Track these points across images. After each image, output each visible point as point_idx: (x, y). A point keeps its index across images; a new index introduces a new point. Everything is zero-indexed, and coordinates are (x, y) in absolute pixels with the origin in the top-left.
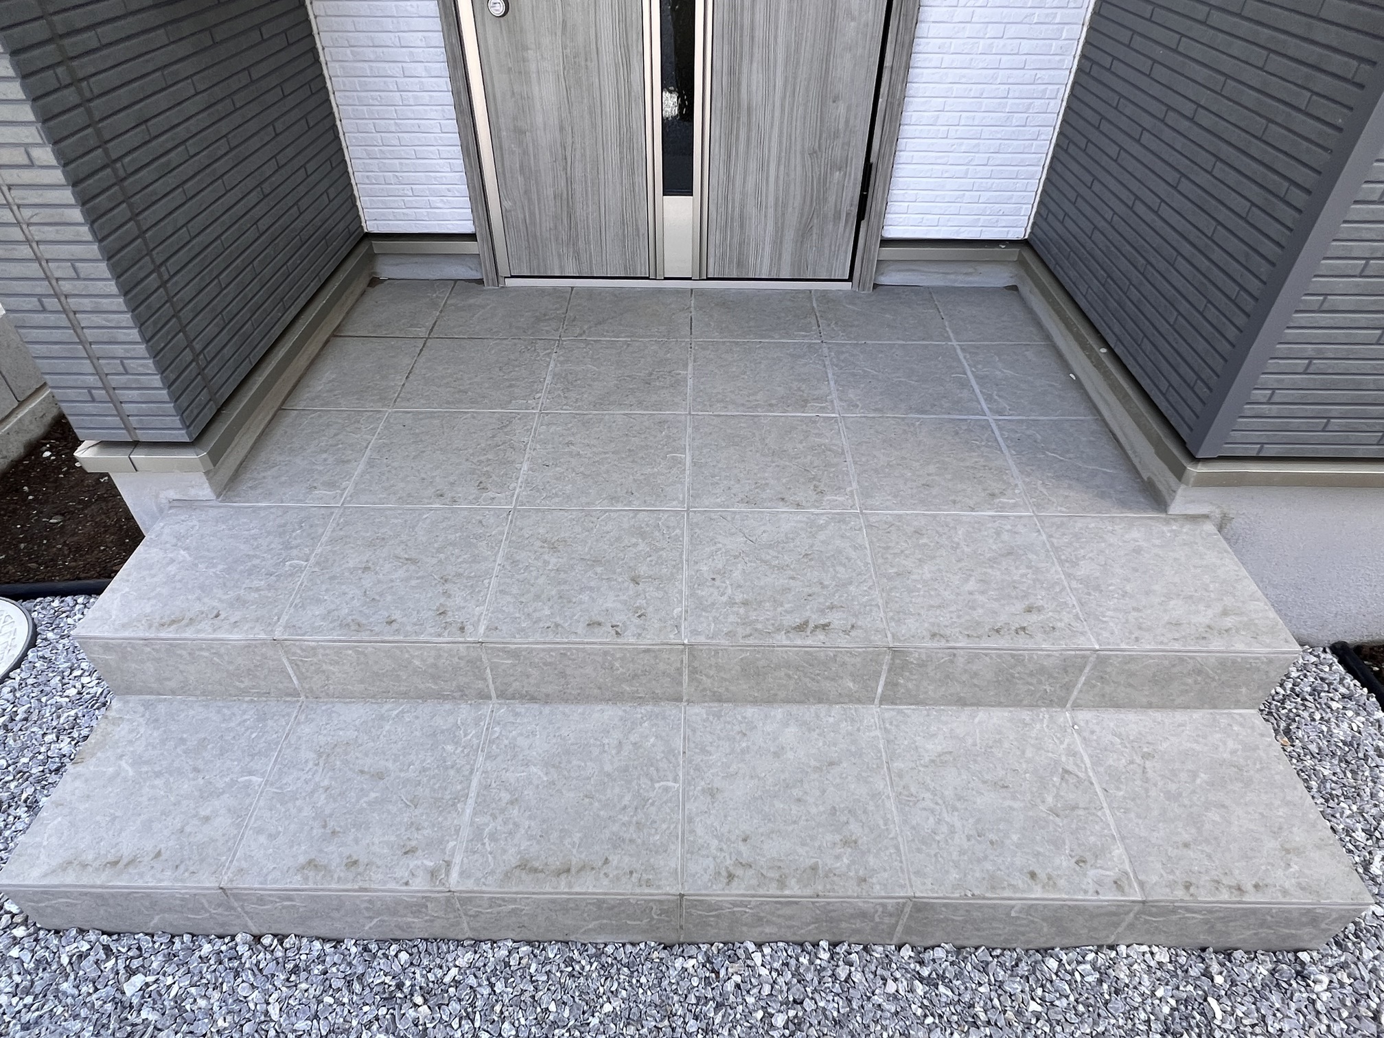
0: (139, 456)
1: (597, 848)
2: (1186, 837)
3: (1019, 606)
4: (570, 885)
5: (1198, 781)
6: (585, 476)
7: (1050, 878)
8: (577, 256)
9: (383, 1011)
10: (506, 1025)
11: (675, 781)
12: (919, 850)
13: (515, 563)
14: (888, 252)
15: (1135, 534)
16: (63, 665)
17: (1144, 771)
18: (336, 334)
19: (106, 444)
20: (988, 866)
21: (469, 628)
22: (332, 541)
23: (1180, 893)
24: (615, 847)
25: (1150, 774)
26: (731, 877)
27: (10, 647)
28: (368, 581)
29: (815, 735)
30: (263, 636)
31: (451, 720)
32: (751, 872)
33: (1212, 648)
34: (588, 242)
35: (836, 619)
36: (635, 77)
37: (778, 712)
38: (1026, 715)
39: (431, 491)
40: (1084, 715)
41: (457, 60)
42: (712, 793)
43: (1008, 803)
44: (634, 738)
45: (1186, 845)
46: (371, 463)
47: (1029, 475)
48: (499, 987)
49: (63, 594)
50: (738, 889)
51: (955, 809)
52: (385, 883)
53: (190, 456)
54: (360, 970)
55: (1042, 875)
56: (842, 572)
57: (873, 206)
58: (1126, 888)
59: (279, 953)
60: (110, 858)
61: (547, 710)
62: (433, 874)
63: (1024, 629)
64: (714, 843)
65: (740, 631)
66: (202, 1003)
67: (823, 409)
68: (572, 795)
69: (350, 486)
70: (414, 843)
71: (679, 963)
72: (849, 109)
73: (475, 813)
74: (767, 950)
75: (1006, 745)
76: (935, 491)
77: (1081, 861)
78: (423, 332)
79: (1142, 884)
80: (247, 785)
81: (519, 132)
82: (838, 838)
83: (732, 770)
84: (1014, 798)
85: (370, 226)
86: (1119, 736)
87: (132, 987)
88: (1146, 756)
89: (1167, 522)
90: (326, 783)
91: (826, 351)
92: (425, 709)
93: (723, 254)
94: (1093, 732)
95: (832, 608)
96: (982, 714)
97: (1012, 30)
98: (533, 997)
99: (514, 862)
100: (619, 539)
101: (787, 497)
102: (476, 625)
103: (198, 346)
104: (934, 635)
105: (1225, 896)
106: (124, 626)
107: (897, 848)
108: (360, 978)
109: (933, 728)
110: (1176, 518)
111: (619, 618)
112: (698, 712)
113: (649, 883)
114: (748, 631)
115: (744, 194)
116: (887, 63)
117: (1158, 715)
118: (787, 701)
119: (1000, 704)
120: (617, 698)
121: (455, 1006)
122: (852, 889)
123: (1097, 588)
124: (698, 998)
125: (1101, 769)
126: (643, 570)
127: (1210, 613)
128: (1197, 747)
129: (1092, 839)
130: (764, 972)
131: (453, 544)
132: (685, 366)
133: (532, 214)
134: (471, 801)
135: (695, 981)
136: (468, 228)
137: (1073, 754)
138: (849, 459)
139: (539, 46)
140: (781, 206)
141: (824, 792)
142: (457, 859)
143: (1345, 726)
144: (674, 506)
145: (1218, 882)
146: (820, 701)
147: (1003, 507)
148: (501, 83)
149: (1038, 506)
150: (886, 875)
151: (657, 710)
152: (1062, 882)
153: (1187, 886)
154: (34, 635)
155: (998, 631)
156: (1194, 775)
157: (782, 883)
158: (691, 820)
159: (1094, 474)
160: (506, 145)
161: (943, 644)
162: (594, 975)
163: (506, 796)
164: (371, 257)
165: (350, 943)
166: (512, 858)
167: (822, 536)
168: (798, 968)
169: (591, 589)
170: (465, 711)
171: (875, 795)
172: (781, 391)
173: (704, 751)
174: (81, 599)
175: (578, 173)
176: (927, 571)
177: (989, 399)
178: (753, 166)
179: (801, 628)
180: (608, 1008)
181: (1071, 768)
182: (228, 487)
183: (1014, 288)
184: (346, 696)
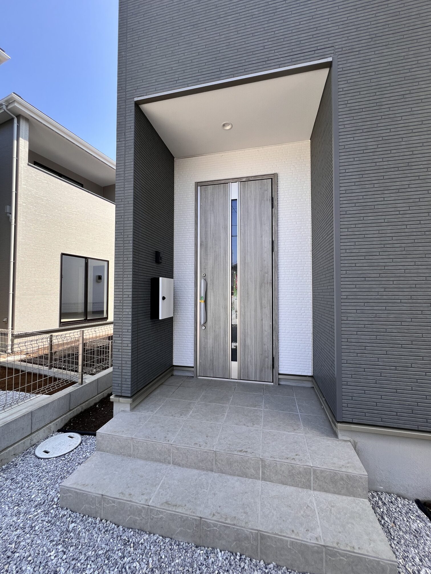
0: (121, 399)
1: (184, 502)
2: (340, 530)
3: (295, 454)
4: (176, 509)
5: (346, 516)
6: (203, 415)
7: (298, 533)
8: (213, 373)
9: (123, 547)
10: (151, 559)
11: (207, 490)
12: (263, 518)
13: (183, 430)
14: (280, 377)
15: (329, 442)
16: (84, 450)
17: (331, 510)
18: (162, 384)
19: (116, 396)
20: (281, 526)
21: (170, 441)
22: (149, 421)
23: (335, 545)
24: (188, 502)
25: (332, 511)
26: (214, 515)
27: (76, 444)
28: (153, 429)
29: (243, 485)
30: (130, 437)
31: (161, 467)
32: (219, 515)
33: (342, 470)
34: (216, 370)
35: (249, 450)
36: (227, 339)
37: (236, 478)
38: (300, 490)
39: (171, 414)
40: (316, 493)
41: (196, 336)
42: (215, 494)
43: (290, 511)
44: (200, 478)
45: (340, 532)
46: (161, 408)
47: (305, 426)
48: (152, 547)
49: (89, 435)
50: (215, 518)
51: (275, 510)
52: (135, 500)
53: (129, 400)
54: (121, 535)
55: (295, 531)
56: (254, 441)
57: (275, 366)
58: (319, 541)
59: (105, 525)
60: (83, 484)
61: (182, 469)
62: (147, 500)
63: (294, 459)
64: (212, 506)
65: (227, 450)
66: (84, 534)
67: (259, 408)
68: (182, 488)
69: (155, 412)
70: (144, 493)
71: (198, 551)
72: (267, 347)
73: (160, 489)
74: (223, 552)
75: (293, 496)
76: (281, 427)
77: (307, 530)
78: (179, 385)
79: (324, 540)
80: (115, 474)
81: (205, 348)
82: (243, 511)
83: (221, 490)
84: (292, 510)
85: (174, 364)
86: (326, 500)
87: (72, 526)
88: (332, 506)
89: (338, 441)
90: (130, 476)
91: (264, 396)
92: (156, 464)
93: (244, 374)
94: (318, 498)
95: (249, 448)
96: (288, 488)
97: (297, 334)
98: (159, 553)
99: (165, 501)
100: (206, 428)
101: (246, 424)
102: (171, 441)
103: (138, 379)
104: (271, 457)
105: (348, 549)
106: (106, 431)
107: (258, 517)
108: (121, 536)
109: (274, 489)
110: (341, 440)
111: (201, 443)
112: (216, 475)
113: (194, 513)
114: (229, 450)
115: (248, 362)
116: (274, 339)
117: (338, 496)
118: (238, 476)
119: (293, 485)
120: (198, 468)
121: (140, 551)
122: (243, 524)
123: (316, 453)
124: (201, 563)
125: (318, 507)
126: (209, 435)
127: (344, 462)
128: (348, 507)
129: (312, 525)
130: (221, 559)
131: (172, 425)
132: (231, 396)
133: (205, 363)
134: (159, 486)
135: (202, 558)
136: (192, 365)
137: (311, 502)
138: (262, 418)
139: (210, 334)
140: (256, 365)
141: (242, 499)
142: (153, 498)
143: (416, 525)
144: (220, 423)
145: (347, 545)
146: (246, 477)
147: (296, 433)
148: (203, 339)
149: (306, 433)
150: (253, 523)
151: (207, 473)
152: (300, 535)
153: (338, 543)
154: (81, 443)
155: (287, 458)
156: (345, 514)
157: (226, 519)
158: (208, 500)
159: (322, 428)
160: (202, 350)
161: (273, 459)
162: (176, 551)
163: (167, 486)
164: (173, 370)
165: (121, 527)
166: (164, 500)
167: (251, 433)
168: (230, 560)
169: (197, 437)
170: (164, 466)
171: (255, 502)
172: (251, 403)
173: (215, 484)
174: (93, 437)
175: (215, 356)
176: (274, 443)
177: (300, 410)
178: (249, 356)
179: (241, 451)
180: (177, 561)
181: (310, 505)
182: (133, 409)
183: (313, 387)
184: (141, 458)
